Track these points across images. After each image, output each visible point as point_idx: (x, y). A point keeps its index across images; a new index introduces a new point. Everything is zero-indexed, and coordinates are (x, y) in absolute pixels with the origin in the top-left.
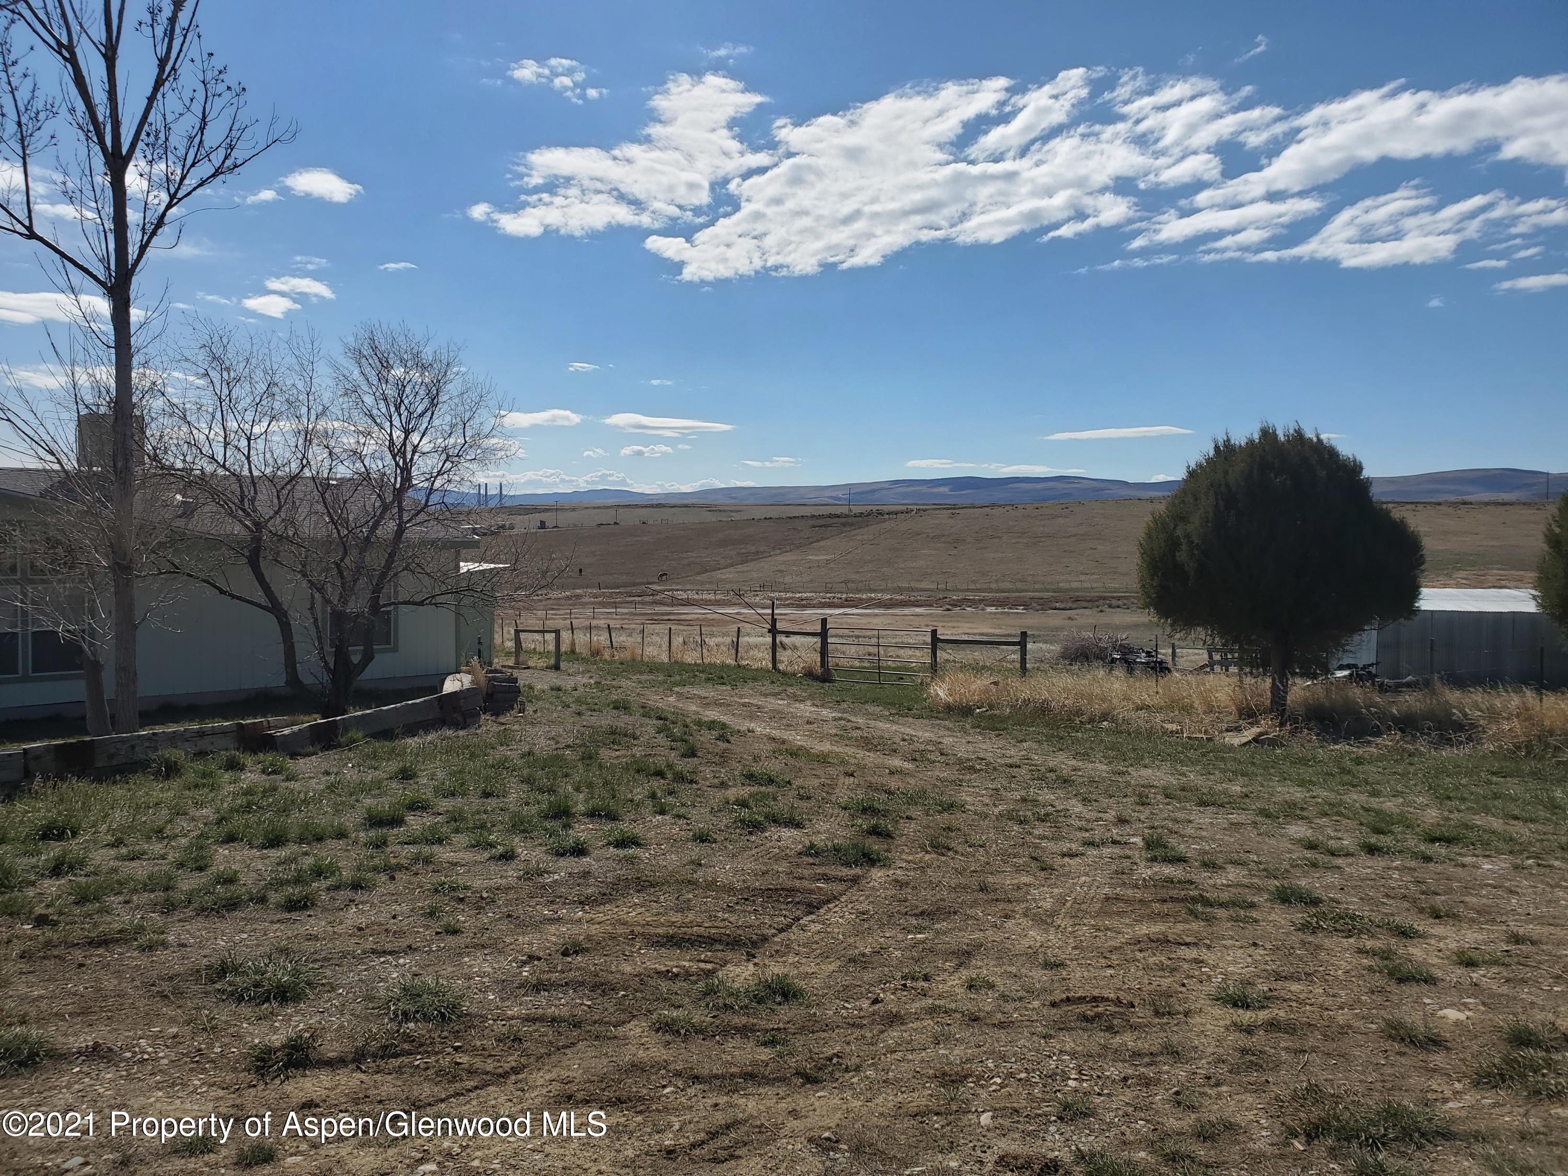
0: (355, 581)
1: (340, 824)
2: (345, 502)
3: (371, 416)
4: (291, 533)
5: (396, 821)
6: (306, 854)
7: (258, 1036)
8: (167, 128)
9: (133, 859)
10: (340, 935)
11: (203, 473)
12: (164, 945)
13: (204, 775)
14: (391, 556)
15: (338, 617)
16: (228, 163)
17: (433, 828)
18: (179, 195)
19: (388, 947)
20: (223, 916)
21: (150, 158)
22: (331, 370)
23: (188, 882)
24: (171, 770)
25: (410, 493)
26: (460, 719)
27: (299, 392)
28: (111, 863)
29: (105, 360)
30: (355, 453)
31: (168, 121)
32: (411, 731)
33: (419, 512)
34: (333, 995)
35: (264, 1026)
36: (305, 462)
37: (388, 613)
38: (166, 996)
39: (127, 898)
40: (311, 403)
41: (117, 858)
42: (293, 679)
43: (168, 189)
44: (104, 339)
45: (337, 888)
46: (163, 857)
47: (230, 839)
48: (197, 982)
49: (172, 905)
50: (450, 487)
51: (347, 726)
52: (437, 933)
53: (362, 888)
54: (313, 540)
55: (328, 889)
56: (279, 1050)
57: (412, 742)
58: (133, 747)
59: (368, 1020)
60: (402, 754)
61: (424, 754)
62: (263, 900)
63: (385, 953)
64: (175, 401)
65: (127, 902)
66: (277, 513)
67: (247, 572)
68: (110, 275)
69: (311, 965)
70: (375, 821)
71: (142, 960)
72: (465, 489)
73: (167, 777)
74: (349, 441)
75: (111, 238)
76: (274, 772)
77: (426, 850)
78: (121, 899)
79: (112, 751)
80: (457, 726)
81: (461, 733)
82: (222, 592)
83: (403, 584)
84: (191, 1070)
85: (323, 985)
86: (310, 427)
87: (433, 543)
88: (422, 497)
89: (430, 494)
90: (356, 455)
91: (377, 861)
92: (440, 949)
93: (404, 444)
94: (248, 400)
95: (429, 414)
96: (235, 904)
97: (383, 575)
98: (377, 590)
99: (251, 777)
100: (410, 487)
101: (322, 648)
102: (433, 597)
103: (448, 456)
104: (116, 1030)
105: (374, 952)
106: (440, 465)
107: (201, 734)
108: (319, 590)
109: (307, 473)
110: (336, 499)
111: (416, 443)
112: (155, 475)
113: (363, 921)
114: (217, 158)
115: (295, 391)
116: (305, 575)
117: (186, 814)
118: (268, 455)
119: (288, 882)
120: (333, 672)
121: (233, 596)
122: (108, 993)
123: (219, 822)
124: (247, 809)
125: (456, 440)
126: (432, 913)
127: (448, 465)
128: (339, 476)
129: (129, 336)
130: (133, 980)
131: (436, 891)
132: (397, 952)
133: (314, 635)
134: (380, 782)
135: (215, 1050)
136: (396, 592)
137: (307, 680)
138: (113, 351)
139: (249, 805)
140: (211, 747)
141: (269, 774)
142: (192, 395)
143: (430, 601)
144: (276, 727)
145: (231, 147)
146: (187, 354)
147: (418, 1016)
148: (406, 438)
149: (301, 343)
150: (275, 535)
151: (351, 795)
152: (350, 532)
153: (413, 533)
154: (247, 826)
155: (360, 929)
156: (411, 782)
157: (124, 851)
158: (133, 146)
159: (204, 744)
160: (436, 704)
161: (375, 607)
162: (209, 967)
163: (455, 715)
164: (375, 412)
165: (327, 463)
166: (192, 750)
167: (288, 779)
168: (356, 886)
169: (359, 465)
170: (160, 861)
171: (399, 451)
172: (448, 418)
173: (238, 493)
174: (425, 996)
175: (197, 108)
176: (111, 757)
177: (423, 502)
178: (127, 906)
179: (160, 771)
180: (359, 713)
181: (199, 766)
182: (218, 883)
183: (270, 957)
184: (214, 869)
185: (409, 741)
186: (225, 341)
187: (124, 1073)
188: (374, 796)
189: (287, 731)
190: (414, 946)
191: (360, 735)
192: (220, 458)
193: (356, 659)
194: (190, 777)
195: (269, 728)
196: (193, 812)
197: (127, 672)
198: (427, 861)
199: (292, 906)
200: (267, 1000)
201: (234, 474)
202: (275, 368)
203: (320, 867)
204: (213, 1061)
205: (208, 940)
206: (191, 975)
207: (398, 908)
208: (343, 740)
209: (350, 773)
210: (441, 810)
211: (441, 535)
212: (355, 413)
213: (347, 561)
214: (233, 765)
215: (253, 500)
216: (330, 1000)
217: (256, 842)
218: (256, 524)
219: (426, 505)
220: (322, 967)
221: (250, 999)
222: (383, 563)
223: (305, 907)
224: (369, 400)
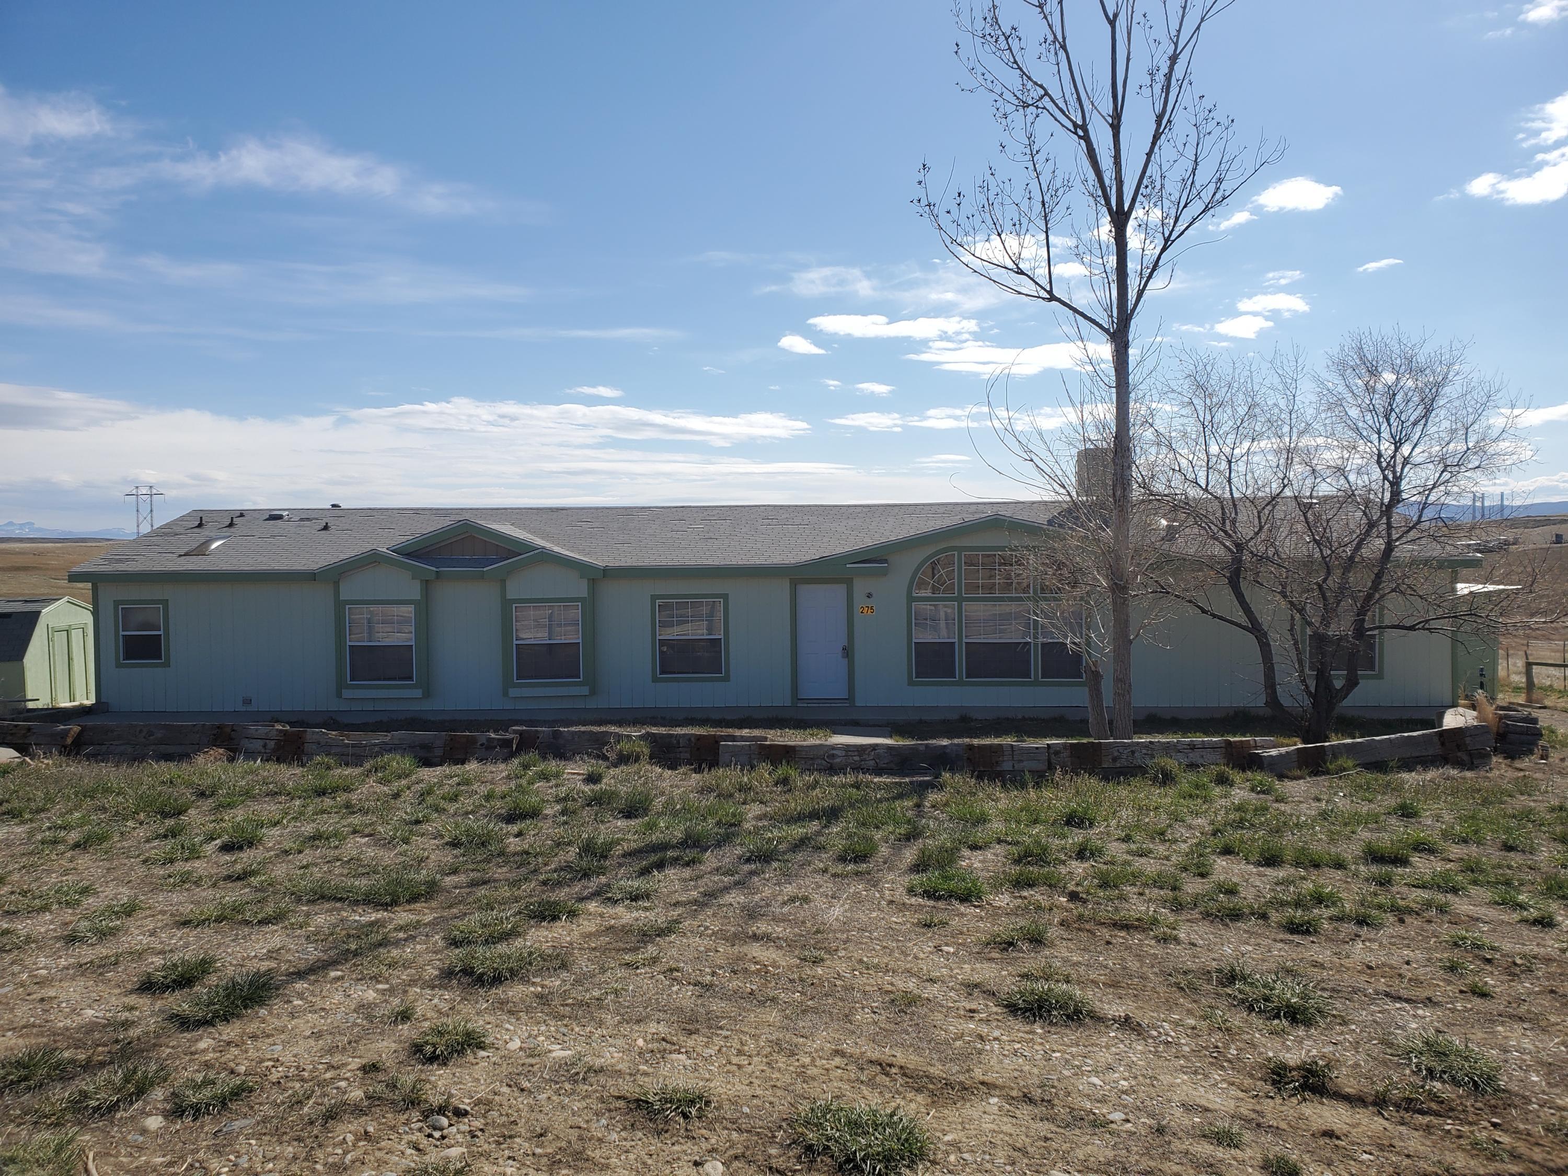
0: (1339, 602)
1: (1338, 855)
2: (1328, 521)
3: (1357, 430)
4: (1270, 553)
5: (1402, 861)
6: (1304, 878)
7: (1271, 1049)
8: (1163, 177)
9: (1141, 856)
10: (1348, 969)
11: (1186, 498)
12: (1176, 940)
13: (1197, 787)
14: (1379, 576)
15: (1319, 640)
16: (1218, 196)
17: (1445, 876)
18: (1172, 238)
19: (1404, 993)
20: (1227, 925)
21: (1147, 208)
22: (1314, 385)
23: (1192, 886)
24: (1166, 779)
25: (1400, 509)
26: (1466, 758)
27: (1281, 410)
28: (1125, 856)
29: (1107, 399)
30: (1339, 469)
31: (1164, 169)
32: (1408, 765)
33: (1411, 529)
34: (1345, 1029)
35: (1277, 1043)
36: (1286, 481)
37: (1373, 636)
38: (1182, 989)
39: (1141, 890)
40: (1294, 421)
41: (1128, 853)
42: (1273, 700)
43: (1163, 233)
44: (1106, 380)
45: (1340, 919)
46: (1167, 858)
47: (1227, 851)
48: (1209, 981)
49: (1181, 905)
50: (1449, 500)
51: (1337, 751)
52: (1461, 992)
53: (1368, 924)
54: (1293, 560)
55: (1331, 918)
56: (1294, 1069)
57: (1410, 778)
58: (1133, 752)
59: (1387, 1066)
60: (1398, 789)
61: (1428, 792)
62: (1264, 916)
63: (1399, 999)
64: (1162, 430)
65: (1141, 894)
66: (1257, 534)
67: (1228, 593)
68: (1113, 322)
69: (1319, 993)
70: (1374, 856)
71: (1158, 950)
72: (1463, 502)
73: (1164, 784)
74: (1331, 457)
75: (1114, 287)
76: (1263, 792)
77: (1440, 898)
78: (1135, 890)
79: (1116, 754)
80: (1461, 765)
81: (1468, 774)
82: (1204, 611)
83: (1391, 607)
84: (1211, 1064)
85: (1334, 1016)
86: (1292, 445)
87: (1426, 562)
88: (1414, 514)
89: (1423, 508)
90: (1340, 471)
91: (1381, 899)
92: (1466, 1010)
93: (1394, 457)
94: (1231, 423)
95: (1423, 422)
96: (1237, 915)
97: (1369, 597)
98: (1362, 612)
99: (1240, 794)
100: (1399, 502)
101: (1302, 671)
102: (1427, 621)
103: (1446, 466)
104: (1142, 1008)
105: (1387, 995)
106: (1437, 475)
107: (1192, 747)
108: (1299, 611)
109: (1288, 492)
110: (1318, 517)
111: (1406, 455)
112: (1143, 501)
113: (1373, 960)
114: (1206, 196)
115: (1276, 411)
116: (1285, 596)
117: (1183, 821)
118: (1249, 476)
119: (1288, 904)
120: (1314, 696)
121: (1214, 616)
122: (1133, 973)
123: (1214, 834)
124: (1239, 824)
125: (1458, 446)
126: (1452, 968)
127: (1447, 475)
128: (1321, 494)
129: (1127, 374)
130: (1153, 966)
131: (1456, 944)
132: (1415, 1002)
133: (1295, 658)
134: (1377, 816)
135: (1231, 1051)
136: (1382, 615)
137: (1286, 701)
138: (1114, 390)
139: (1242, 820)
140: (1200, 761)
141: (1258, 793)
142: (1176, 423)
143: (1424, 626)
144: (1263, 747)
145: (1220, 180)
146: (1173, 384)
147: (1445, 1077)
148: (1396, 449)
149: (1285, 362)
150: (1256, 555)
151: (1346, 825)
152: (1333, 552)
153: (1404, 551)
154: (1242, 842)
155: (1370, 968)
156: (1413, 820)
157: (1133, 847)
158: (1134, 200)
159: (1194, 756)
160: (1436, 739)
161: (1360, 631)
162: (1219, 971)
163: (1459, 754)
164: (1360, 424)
165: (1309, 482)
166: (1185, 761)
167: (1277, 801)
168: (1362, 921)
169: (1342, 481)
170: (1165, 862)
171: (1388, 464)
172: (1446, 424)
173: (1219, 514)
174: (1453, 1057)
175: (1190, 152)
176: (1115, 759)
177: (1415, 519)
178: (1141, 898)
179: (1156, 777)
180: (1349, 741)
181: (1192, 776)
182: (1221, 892)
183: (1276, 974)
184: (1214, 878)
185: (1405, 776)
186: (1209, 368)
187: (1152, 1049)
188: (1371, 830)
189: (1274, 752)
190: (1434, 999)
191: (1350, 763)
192: (1203, 483)
193: (1338, 684)
194: (1185, 786)
195: (1256, 747)
196: (1189, 820)
197: (1123, 682)
198: (1442, 909)
199: (1294, 928)
200: (1277, 1016)
201: (1216, 497)
202: (1256, 389)
203: (1320, 895)
204: (1229, 1061)
205: (1215, 944)
206: (1204, 974)
207: (1411, 954)
208: (1331, 767)
209: (1341, 802)
210: (1452, 857)
211: (1435, 554)
212: (1339, 428)
213: (1330, 582)
214: (1222, 780)
215: (1234, 522)
216: (1342, 1033)
217: (1252, 859)
218: (1238, 545)
219: (1419, 521)
220: (1331, 997)
221: (1260, 1011)
222: (1369, 584)
223: (1307, 932)
224: (1354, 413)
